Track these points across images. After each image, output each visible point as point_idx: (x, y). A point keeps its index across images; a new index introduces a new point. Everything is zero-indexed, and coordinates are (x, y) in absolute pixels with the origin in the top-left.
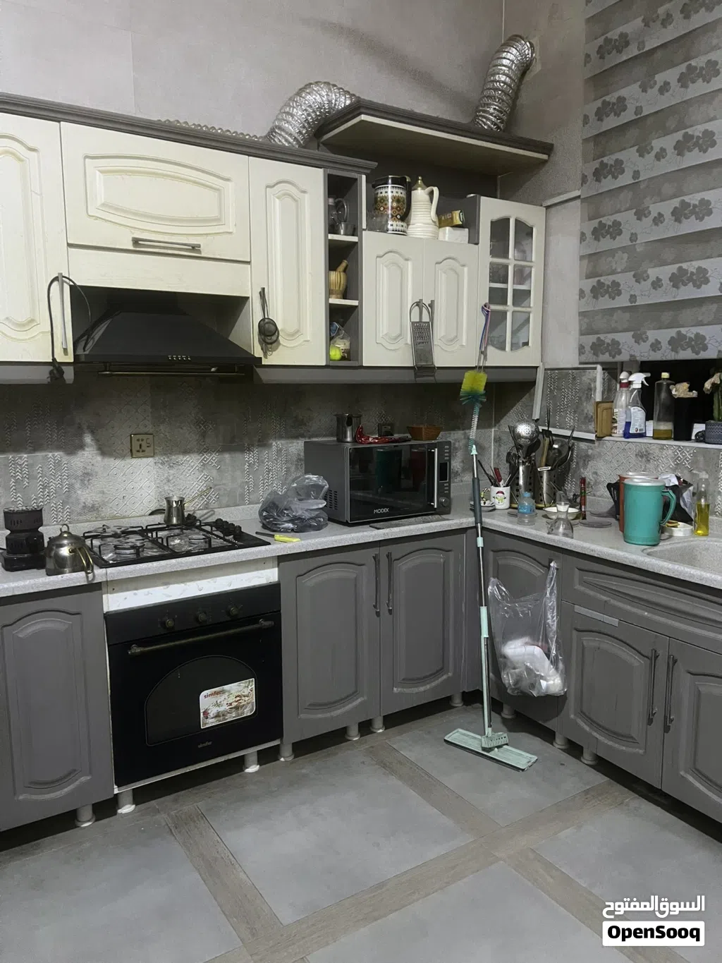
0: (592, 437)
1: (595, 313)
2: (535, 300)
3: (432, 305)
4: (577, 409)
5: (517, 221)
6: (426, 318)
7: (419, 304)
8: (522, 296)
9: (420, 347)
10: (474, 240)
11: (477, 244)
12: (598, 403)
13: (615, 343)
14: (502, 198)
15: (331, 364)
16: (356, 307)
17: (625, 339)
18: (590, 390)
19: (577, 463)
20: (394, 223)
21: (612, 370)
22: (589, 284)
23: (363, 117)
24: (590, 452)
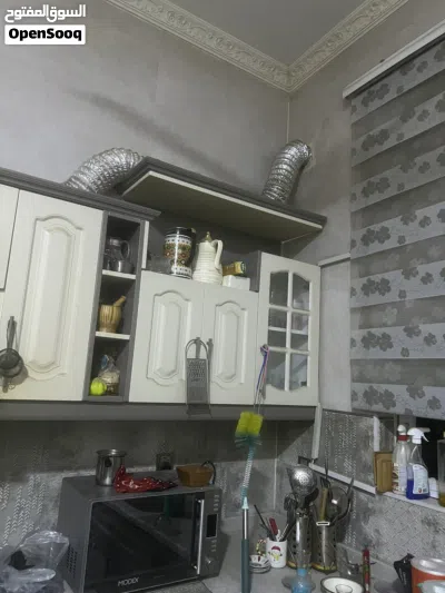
0: (372, 490)
1: (367, 361)
2: (312, 344)
3: (210, 343)
4: (355, 455)
5: (295, 276)
6: (203, 355)
7: (197, 342)
8: (299, 341)
9: (194, 384)
10: (255, 287)
11: (257, 291)
12: (377, 453)
13: (389, 395)
14: (284, 256)
15: (91, 399)
16: (128, 341)
17: (400, 391)
18: (368, 438)
19: (358, 515)
20: (179, 267)
21: (389, 422)
22: (359, 334)
23: (151, 173)
24: (370, 505)
